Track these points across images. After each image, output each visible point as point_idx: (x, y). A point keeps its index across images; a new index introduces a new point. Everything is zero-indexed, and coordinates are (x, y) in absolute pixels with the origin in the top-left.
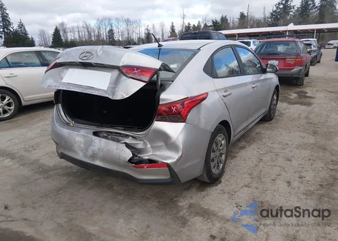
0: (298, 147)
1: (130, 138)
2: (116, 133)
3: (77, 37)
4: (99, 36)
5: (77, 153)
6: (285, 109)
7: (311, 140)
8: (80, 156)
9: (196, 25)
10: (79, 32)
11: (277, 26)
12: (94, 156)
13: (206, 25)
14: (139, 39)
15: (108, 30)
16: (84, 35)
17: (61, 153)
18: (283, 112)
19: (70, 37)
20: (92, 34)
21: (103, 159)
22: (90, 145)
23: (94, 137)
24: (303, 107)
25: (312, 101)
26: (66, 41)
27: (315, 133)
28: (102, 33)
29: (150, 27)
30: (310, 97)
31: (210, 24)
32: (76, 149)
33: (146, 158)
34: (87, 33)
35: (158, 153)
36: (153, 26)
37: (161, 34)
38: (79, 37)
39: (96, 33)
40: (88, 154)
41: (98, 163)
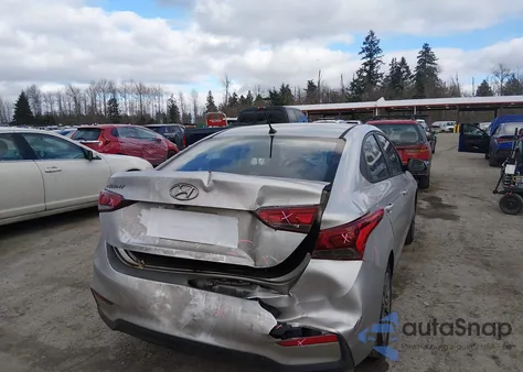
0: (476, 290)
1: (258, 288)
2: (229, 280)
3: (57, 108)
4: (93, 108)
5: (158, 321)
6: (423, 227)
7: (488, 277)
8: (165, 326)
9: (245, 97)
10: (59, 101)
11: (360, 101)
12: (195, 326)
13: (259, 97)
14: (158, 114)
15: (108, 99)
16: (69, 106)
17: (119, 321)
18: (423, 230)
19: (45, 109)
20: (83, 105)
21: (215, 331)
22: (187, 304)
23: (191, 290)
24: (448, 223)
25: (456, 212)
26: (39, 115)
27: (487, 265)
28: (98, 103)
29: (176, 97)
30: (450, 207)
31: (266, 95)
32: (156, 313)
33: (296, 325)
34: (73, 103)
35: (313, 315)
36: (181, 95)
37: (192, 108)
38: (61, 108)
39: (89, 103)
40: (182, 321)
41: (204, 338)
